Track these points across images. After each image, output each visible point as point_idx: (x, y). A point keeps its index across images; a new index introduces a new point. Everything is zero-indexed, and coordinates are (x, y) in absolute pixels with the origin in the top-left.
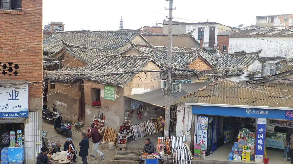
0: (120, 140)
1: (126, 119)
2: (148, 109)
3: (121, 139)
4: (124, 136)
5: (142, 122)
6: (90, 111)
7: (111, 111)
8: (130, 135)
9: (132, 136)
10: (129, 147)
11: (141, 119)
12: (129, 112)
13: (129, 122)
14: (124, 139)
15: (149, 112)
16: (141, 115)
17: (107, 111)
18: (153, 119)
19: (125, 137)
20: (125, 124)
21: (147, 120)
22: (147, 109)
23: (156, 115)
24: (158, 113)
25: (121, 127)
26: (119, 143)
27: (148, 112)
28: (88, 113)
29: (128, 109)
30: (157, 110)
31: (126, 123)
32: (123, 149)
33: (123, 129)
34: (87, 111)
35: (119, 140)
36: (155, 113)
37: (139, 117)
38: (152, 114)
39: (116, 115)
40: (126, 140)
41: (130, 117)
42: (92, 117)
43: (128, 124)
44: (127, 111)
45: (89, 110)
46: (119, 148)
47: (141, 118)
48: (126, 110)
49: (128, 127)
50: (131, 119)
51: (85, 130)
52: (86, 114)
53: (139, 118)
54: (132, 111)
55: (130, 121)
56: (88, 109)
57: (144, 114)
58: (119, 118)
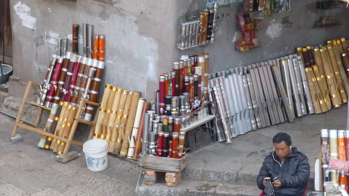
0: (152, 138)
1: (184, 52)
2: (283, 9)
3: (157, 136)
4: (173, 124)
5: (258, 63)
6: (33, 14)
7: (122, 15)
8: (203, 118)
9: (212, 122)
10: (198, 171)
11: (250, 49)
12: (195, 19)
13: (196, 64)
14: (175, 135)
15: (290, 20)
16: (253, 33)
17: (103, 15)
18: (304, 50)
19: (175, 127)
20: (179, 72)
21: (281, 53)
22: (280, 7)
23: (320, 34)
24: (327, 26)
25: (163, 86)
26: (148, 153)
27: (285, 21)
28: (25, 24)
29: (196, 7)
30: (327, 12)
31: (186, 67)
32: (170, 178)
33: (170, 92)
34: (18, 13)
35: (149, 139)
36: (318, 25)
37: (244, 43)
38: (299, 28)
39: (142, 33)
40: (182, 138)
41: (204, 43)
42: (39, 41)
43: (193, 72)
44: (187, 18)
45: (27, 9)
46: (151, 174)
47: (250, 46)
48: (184, 11)
49: (196, 83)
50: (206, 50)
51: (11, 98)
52: (14, 27)
53: (242, 46)
54: (210, 16)
55: (201, 60)
56: (24, 6)
57: (266, 27)
58: (155, 46)
